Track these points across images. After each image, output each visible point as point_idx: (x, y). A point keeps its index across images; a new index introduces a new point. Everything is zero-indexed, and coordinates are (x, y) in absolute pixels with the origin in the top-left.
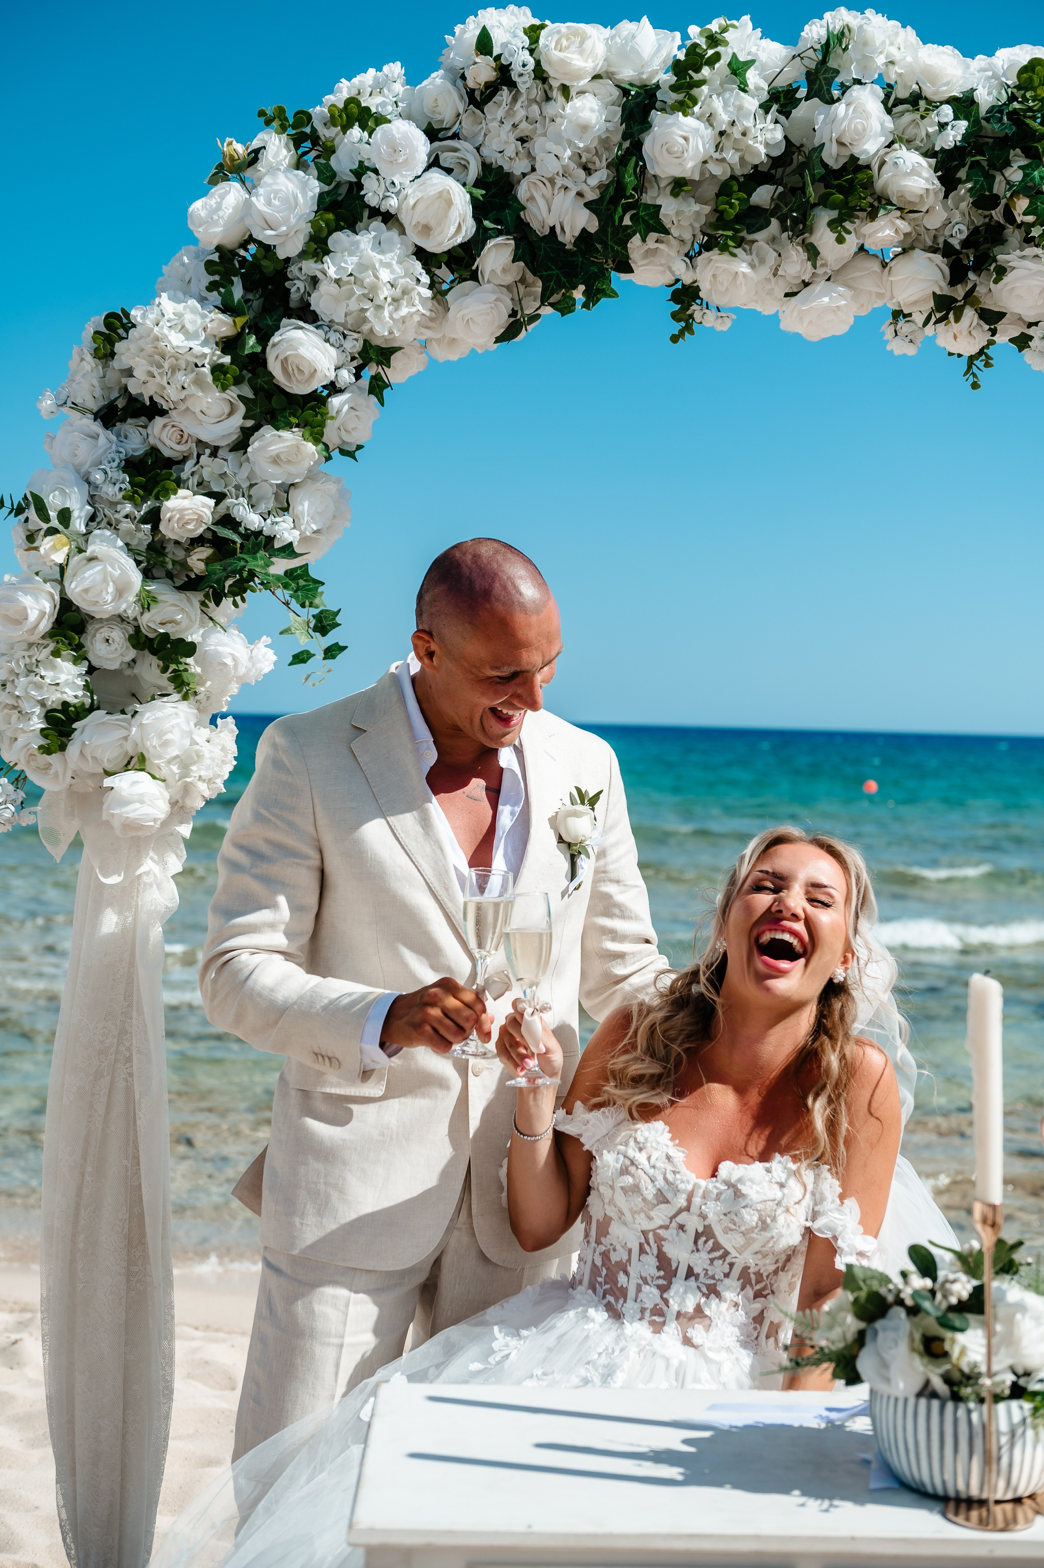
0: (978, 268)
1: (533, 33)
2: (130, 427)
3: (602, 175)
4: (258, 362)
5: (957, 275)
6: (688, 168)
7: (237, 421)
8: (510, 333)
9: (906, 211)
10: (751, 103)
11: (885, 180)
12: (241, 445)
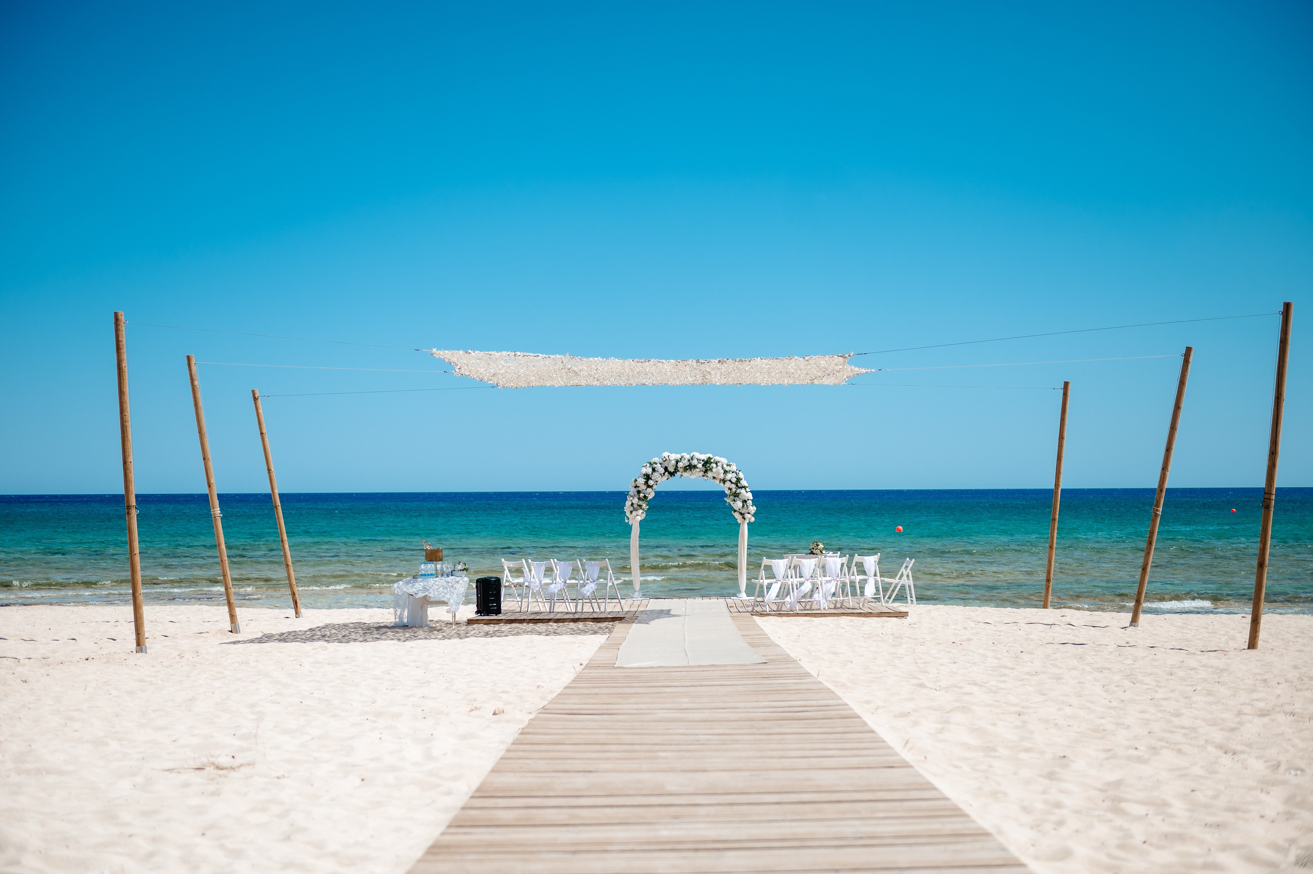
0: (706, 472)
1: (669, 456)
2: (637, 488)
3: (675, 467)
4: (647, 483)
5: (704, 473)
6: (681, 466)
7: (646, 487)
8: (668, 479)
9: (700, 468)
10: (686, 461)
11: (698, 466)
12: (646, 489)
